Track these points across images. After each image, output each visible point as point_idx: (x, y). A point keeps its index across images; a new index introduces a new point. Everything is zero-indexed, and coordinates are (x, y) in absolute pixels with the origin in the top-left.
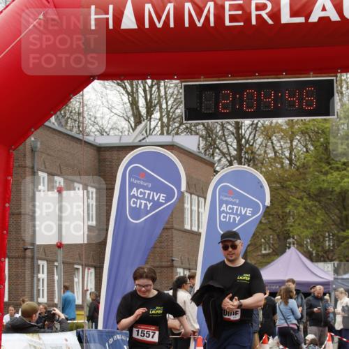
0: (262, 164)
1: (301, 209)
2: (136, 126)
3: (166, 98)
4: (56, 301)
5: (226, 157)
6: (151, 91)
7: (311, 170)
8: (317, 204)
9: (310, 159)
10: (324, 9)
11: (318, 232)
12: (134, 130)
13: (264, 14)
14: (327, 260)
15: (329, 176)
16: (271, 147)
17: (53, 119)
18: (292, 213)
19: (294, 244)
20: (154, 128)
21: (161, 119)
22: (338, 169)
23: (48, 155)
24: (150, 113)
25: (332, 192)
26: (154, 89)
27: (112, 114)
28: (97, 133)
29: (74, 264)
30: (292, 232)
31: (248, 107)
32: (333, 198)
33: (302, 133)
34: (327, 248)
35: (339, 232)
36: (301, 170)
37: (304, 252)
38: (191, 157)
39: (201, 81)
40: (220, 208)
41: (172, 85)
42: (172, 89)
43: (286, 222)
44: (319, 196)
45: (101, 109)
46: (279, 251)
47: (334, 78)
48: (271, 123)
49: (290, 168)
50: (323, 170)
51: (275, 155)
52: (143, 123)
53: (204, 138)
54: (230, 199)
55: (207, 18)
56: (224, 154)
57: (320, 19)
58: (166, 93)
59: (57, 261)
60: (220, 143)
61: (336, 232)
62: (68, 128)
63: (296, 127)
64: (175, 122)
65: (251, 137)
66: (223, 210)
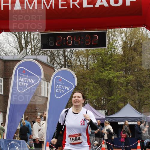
0: (75, 68)
1: (91, 87)
2: (20, 51)
3: (34, 39)
5: (59, 65)
6: (27, 36)
7: (96, 70)
8: (98, 85)
9: (95, 66)
10: (101, 2)
11: (99, 97)
12: (20, 53)
13: (76, 3)
14: (102, 109)
15: (104, 73)
16: (79, 61)
18: (87, 89)
19: (88, 102)
20: (28, 52)
21: (31, 49)
22: (107, 70)
24: (26, 46)
25: (105, 80)
26: (28, 36)
27: (10, 46)
28: (4, 55)
30: (88, 97)
31: (68, 43)
32: (105, 82)
33: (92, 55)
34: (103, 104)
35: (108, 97)
36: (92, 71)
37: (93, 106)
38: (44, 65)
39: (48, 32)
40: (56, 87)
41: (36, 34)
42: (36, 36)
43: (85, 93)
44: (99, 82)
47: (106, 31)
48: (79, 50)
49: (87, 70)
50: (101, 71)
51: (80, 64)
52: (24, 50)
53: (50, 57)
54: (60, 83)
55: (51, 5)
56: (58, 64)
57: (100, 6)
58: (33, 37)
60: (56, 59)
61: (106, 97)
63: (89, 52)
64: (37, 50)
65: (70, 56)
66: (57, 88)
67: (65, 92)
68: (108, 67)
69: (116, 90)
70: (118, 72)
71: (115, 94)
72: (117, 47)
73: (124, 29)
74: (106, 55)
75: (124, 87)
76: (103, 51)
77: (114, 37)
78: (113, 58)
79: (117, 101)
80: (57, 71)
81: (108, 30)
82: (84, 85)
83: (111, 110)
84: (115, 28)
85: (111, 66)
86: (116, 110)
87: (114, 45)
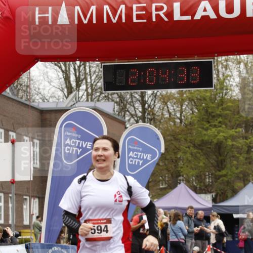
0: (160, 122)
1: (188, 155)
2: (68, 95)
3: (90, 74)
4: (10, 222)
5: (133, 118)
6: (79, 70)
7: (196, 127)
8: (200, 151)
9: (195, 118)
10: (205, 10)
11: (201, 172)
12: (67, 98)
13: (161, 13)
14: (207, 192)
15: (209, 131)
16: (167, 110)
17: (8, 90)
18: (181, 158)
19: (183, 181)
20: (82, 97)
21: (87, 90)
22: (215, 126)
23: (5, 116)
24: (78, 86)
25: (211, 142)
26: (81, 68)
27: (51, 86)
28: (40, 100)
29: (23, 195)
30: (182, 172)
31: (149, 81)
32: (211, 147)
33: (189, 100)
34: (207, 184)
35: (216, 172)
36: (189, 127)
37: (191, 186)
38: (108, 117)
39: (115, 62)
40: (128, 154)
41: (95, 65)
42: (95, 68)
43: (178, 165)
44: (202, 145)
45: (43, 82)
46: (172, 186)
47: (212, 60)
48: (167, 93)
49: (181, 125)
50: (205, 127)
51: (170, 116)
52: (74, 93)
53: (118, 104)
54: (136, 148)
55: (120, 17)
56: (132, 116)
57: (203, 17)
58: (90, 71)
59: (11, 193)
60: (129, 107)
62: (19, 96)
63: (185, 95)
64: (97, 92)
65: (152, 103)
66: (131, 156)
67: (143, 164)
68: (217, 120)
69: (231, 160)
70: (233, 128)
71: (228, 166)
72: (232, 88)
73: (244, 57)
74: (212, 100)
75: (243, 155)
76: (208, 94)
77: (226, 70)
78: (224, 106)
79: (232, 179)
80: (130, 128)
81: (216, 58)
82: (176, 151)
83: (222, 193)
84: (227, 55)
85: (221, 120)
86: (229, 193)
87: (226, 83)
